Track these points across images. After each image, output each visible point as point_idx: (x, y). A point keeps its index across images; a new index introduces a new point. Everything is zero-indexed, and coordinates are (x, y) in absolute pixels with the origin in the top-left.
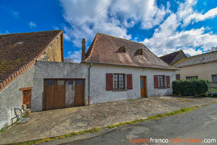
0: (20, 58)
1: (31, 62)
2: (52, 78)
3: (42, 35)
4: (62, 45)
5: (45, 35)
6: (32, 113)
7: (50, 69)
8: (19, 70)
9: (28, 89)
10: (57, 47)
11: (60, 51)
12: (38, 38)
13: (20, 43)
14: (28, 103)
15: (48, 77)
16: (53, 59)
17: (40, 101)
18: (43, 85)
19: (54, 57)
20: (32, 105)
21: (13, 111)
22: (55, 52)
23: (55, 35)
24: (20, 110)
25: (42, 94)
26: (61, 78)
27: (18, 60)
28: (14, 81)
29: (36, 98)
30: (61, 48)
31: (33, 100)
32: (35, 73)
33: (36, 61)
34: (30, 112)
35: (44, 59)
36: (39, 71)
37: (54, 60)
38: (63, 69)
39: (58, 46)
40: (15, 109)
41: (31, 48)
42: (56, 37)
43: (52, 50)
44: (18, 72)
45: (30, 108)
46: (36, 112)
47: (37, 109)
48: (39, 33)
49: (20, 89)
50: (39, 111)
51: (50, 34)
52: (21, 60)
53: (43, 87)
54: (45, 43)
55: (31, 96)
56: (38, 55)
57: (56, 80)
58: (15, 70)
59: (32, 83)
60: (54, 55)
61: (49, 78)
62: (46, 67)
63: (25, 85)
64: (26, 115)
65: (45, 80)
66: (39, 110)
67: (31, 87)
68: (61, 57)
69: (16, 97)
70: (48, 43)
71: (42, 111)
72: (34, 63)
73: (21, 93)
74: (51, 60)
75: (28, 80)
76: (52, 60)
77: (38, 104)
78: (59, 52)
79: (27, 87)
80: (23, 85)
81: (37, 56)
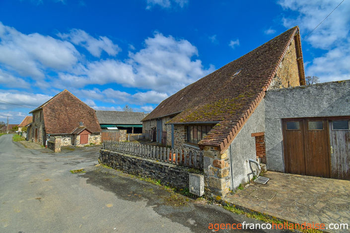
0: (243, 92)
1: (260, 94)
2: (296, 117)
3: (262, 50)
4: (298, 56)
5: (267, 48)
6: (268, 172)
7: (290, 101)
8: (249, 108)
9: (260, 135)
10: (290, 60)
11: (296, 66)
12: (259, 58)
13: (237, 73)
14: (262, 156)
15: (288, 116)
16: (287, 84)
17: (280, 155)
18: (281, 129)
19: (288, 81)
20: (267, 159)
21: (248, 163)
22: (289, 71)
23: (286, 41)
24: (257, 164)
25: (281, 144)
26: (316, 115)
27: (242, 95)
28: (246, 124)
29: (273, 149)
30: (298, 61)
31: (268, 151)
32: (266, 111)
33: (266, 91)
34: (266, 170)
35: (274, 87)
36: (272, 106)
37: (289, 85)
38: (317, 97)
39: (291, 58)
40: (250, 161)
41: (253, 76)
42: (289, 44)
43: (283, 68)
44: (248, 111)
45: (265, 163)
46: (275, 171)
47: (276, 167)
48: (258, 50)
49: (253, 135)
50: (279, 172)
51: (276, 42)
52: (245, 94)
53: (281, 133)
54: (271, 61)
55: (264, 145)
56: (266, 81)
57: (304, 121)
58: (244, 109)
59: (264, 126)
60: (288, 76)
61: (291, 117)
62: (283, 98)
63: (257, 129)
64: (263, 174)
65: (283, 120)
66: (280, 170)
67: (264, 133)
68: (298, 78)
69: (249, 145)
70: (277, 59)
71: (285, 172)
72: (264, 95)
73: (254, 140)
74: (284, 86)
75: (259, 121)
76: (286, 86)
77: (277, 160)
78: (294, 70)
79: (260, 132)
80: (255, 129)
81: (265, 83)
